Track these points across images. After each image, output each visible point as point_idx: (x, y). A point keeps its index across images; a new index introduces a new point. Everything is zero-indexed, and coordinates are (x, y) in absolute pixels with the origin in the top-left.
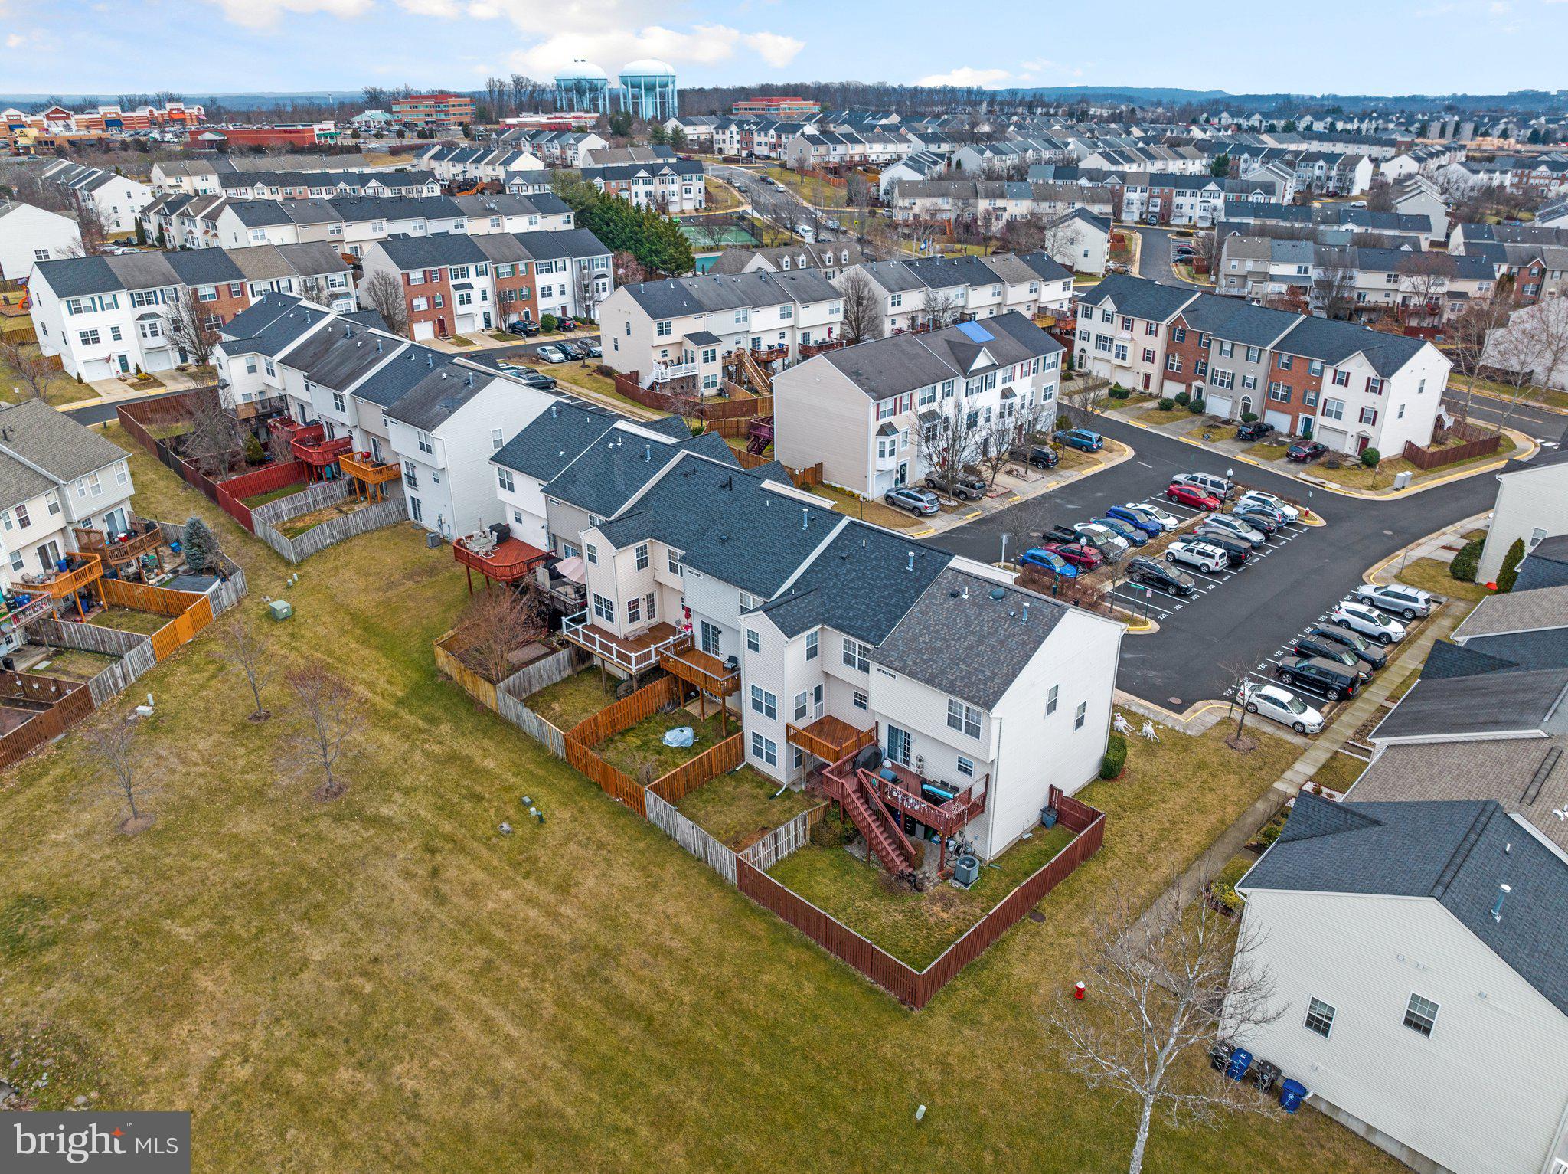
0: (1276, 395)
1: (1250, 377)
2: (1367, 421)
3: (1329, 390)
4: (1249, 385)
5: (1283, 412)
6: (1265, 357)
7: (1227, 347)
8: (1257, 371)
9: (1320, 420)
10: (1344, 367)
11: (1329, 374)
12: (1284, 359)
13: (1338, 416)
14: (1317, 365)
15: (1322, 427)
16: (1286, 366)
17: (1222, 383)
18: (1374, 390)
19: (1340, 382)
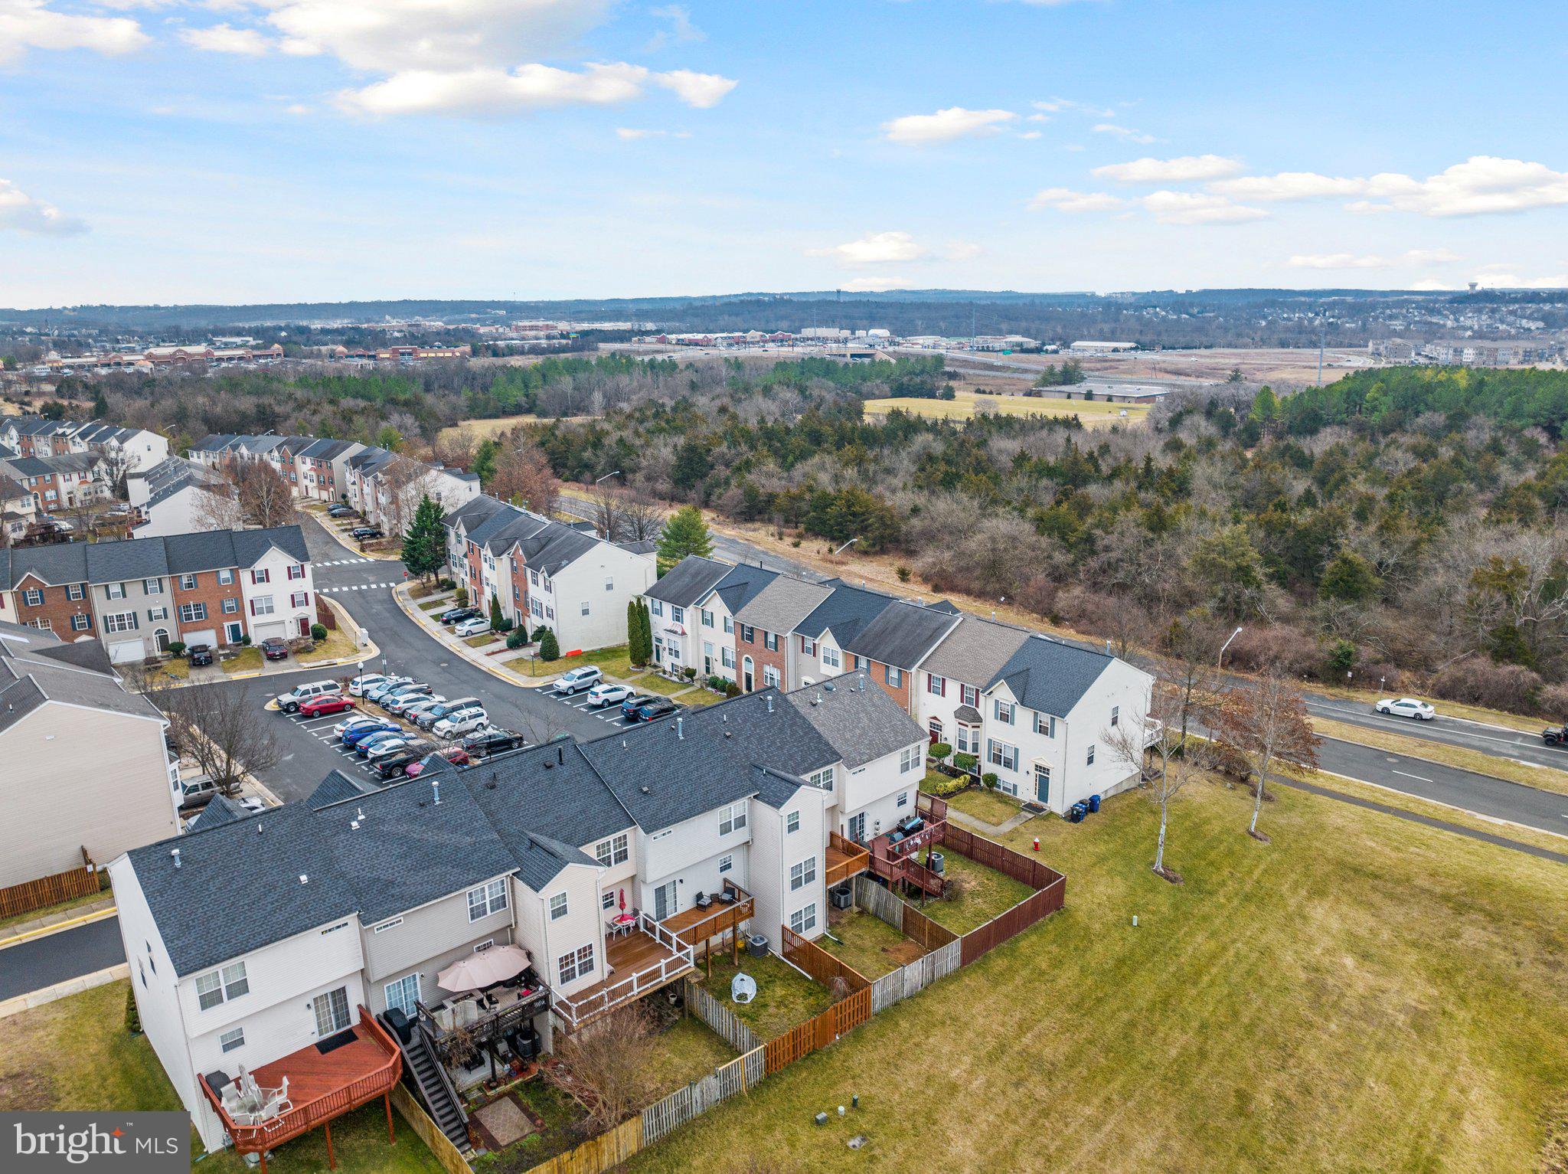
0: (189, 617)
1: (157, 610)
2: (300, 604)
3: (250, 591)
4: (159, 617)
5: (204, 629)
6: (166, 584)
7: (115, 588)
8: (162, 600)
9: (252, 621)
10: (259, 566)
11: (245, 576)
12: (185, 580)
13: (270, 610)
14: (225, 574)
15: (256, 626)
16: (190, 585)
17: (122, 627)
18: (297, 576)
19: (261, 580)
